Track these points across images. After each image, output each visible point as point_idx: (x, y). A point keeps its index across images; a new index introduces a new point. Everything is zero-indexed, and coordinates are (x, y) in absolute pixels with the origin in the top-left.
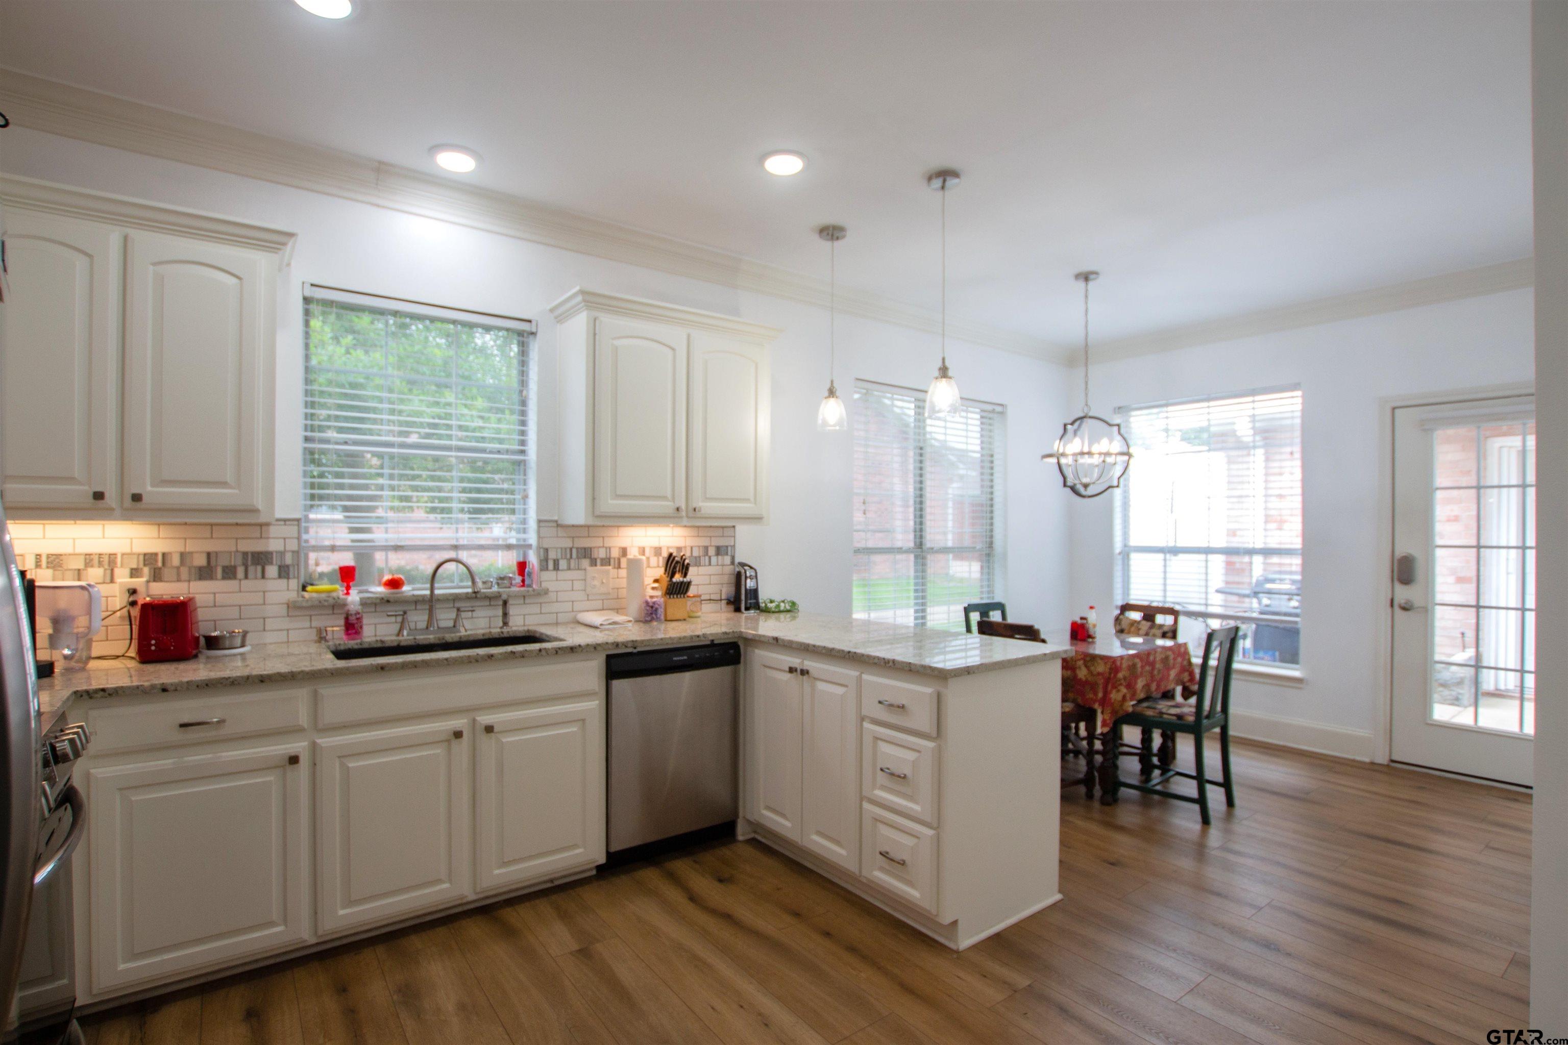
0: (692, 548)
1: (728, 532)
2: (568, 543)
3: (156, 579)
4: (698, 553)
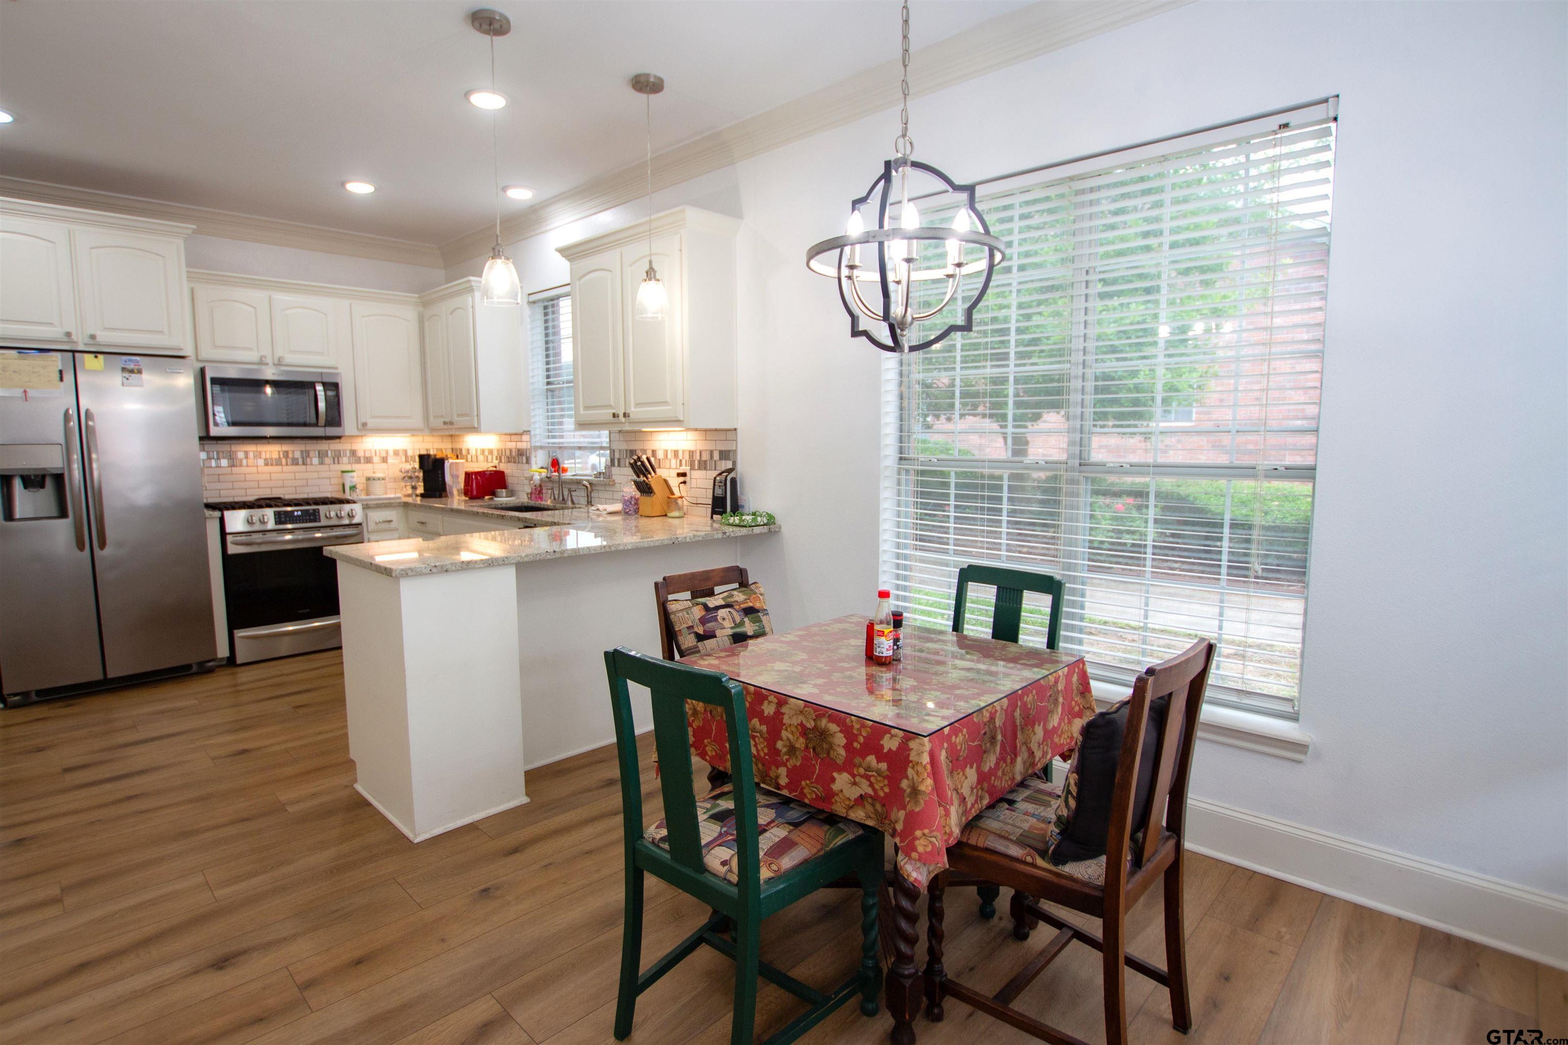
0: (700, 452)
1: (730, 435)
2: (624, 446)
3: (500, 461)
4: (706, 457)
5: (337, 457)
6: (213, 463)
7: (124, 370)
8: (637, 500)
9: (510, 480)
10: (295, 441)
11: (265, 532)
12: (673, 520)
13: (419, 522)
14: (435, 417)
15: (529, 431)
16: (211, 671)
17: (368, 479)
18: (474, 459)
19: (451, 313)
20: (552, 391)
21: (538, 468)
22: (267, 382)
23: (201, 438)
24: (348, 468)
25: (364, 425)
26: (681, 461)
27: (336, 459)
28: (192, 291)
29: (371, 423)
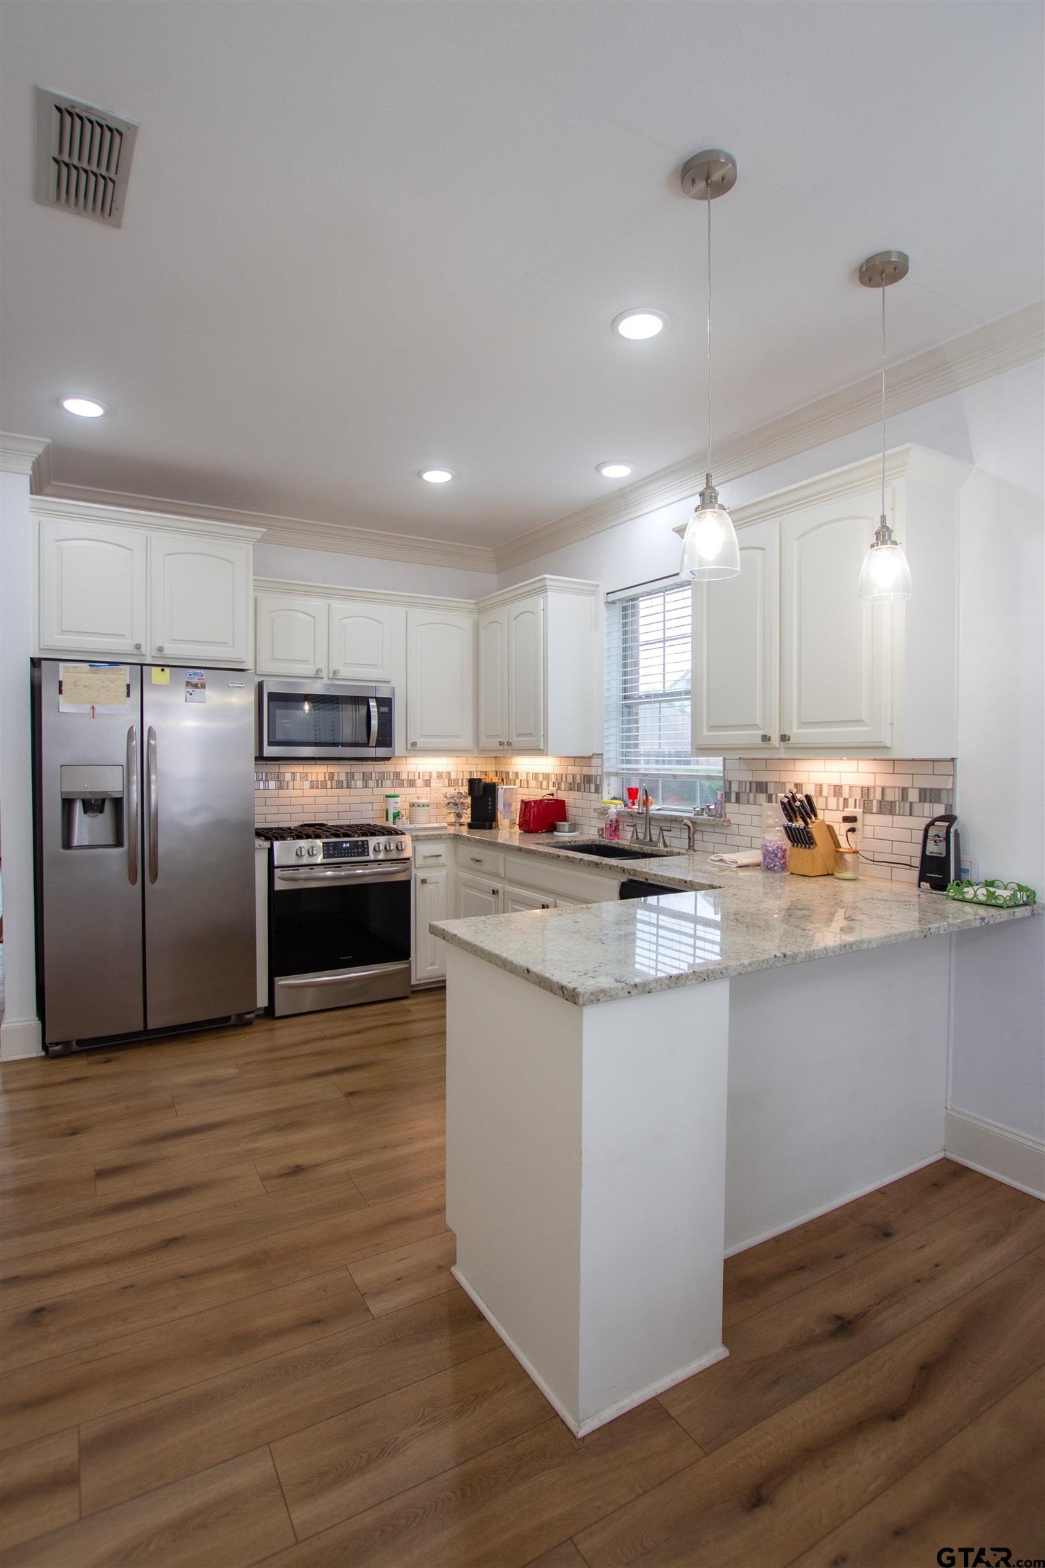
0: (883, 789)
1: (943, 767)
2: (747, 777)
3: (559, 788)
4: (890, 797)
5: (382, 777)
6: (262, 785)
7: (188, 683)
8: (784, 851)
9: (571, 811)
10: (341, 762)
11: (312, 866)
12: (846, 882)
13: (472, 859)
14: (488, 736)
15: (602, 754)
16: (248, 1024)
17: (412, 805)
18: (524, 784)
19: (515, 619)
20: (628, 706)
21: (610, 797)
22: (307, 698)
23: (257, 759)
24: (391, 792)
25: (414, 744)
26: (845, 800)
27: (380, 781)
28: (256, 599)
29: (421, 743)
